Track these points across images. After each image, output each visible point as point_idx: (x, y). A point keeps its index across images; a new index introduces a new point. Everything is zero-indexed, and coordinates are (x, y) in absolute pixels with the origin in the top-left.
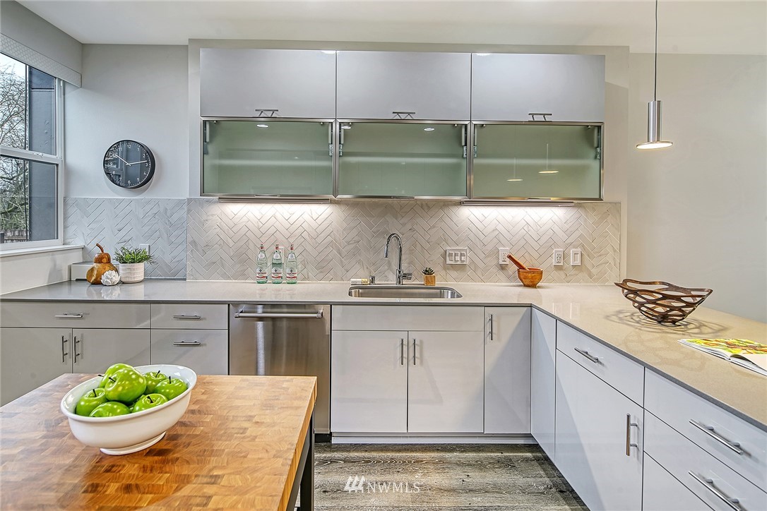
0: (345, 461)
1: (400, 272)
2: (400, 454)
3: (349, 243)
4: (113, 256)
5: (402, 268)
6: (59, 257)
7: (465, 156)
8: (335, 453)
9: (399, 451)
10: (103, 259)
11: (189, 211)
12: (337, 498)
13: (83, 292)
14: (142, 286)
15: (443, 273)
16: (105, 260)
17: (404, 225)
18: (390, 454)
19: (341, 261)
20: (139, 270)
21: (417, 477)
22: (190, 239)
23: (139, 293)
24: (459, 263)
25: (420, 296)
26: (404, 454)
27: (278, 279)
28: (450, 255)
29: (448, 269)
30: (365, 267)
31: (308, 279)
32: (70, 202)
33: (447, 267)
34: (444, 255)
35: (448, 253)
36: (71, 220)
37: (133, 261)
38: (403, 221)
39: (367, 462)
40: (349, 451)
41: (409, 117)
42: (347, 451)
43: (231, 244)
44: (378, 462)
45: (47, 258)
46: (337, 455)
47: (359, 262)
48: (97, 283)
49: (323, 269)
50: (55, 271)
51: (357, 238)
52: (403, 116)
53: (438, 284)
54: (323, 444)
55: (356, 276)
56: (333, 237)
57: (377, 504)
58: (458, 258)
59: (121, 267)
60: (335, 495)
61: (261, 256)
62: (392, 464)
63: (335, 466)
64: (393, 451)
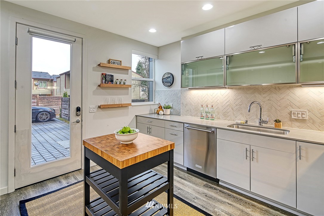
0: (220, 191)
1: (260, 120)
2: (247, 200)
3: (236, 105)
4: (163, 107)
5: (262, 118)
6: (152, 106)
7: (294, 61)
8: (218, 187)
9: (247, 198)
10: (160, 107)
11: (181, 93)
12: (209, 200)
13: (156, 116)
14: (169, 116)
15: (290, 123)
16: (160, 108)
17: (265, 97)
18: (241, 197)
19: (233, 113)
20: (168, 111)
21: (248, 210)
22: (182, 102)
23: (168, 118)
24: (300, 118)
25: (271, 132)
26: (248, 200)
27: (207, 118)
28: (294, 114)
29: (293, 121)
30: (244, 117)
31: (220, 119)
32: (156, 91)
33: (291, 120)
34: (290, 113)
35: (292, 113)
36: (156, 96)
37: (167, 108)
38: (264, 96)
39: (229, 195)
40: (224, 189)
41: (259, 48)
42: (223, 189)
43: (193, 104)
44: (234, 197)
45: (149, 106)
46: (218, 188)
47: (241, 114)
48: (158, 114)
49: (225, 115)
50: (151, 110)
51: (240, 103)
52: (256, 48)
53: (282, 128)
54: (215, 183)
55: (240, 120)
56: (230, 102)
57: (223, 209)
58: (300, 116)
59: (164, 110)
60: (209, 199)
61: (202, 109)
62: (240, 201)
63: (215, 190)
64: (244, 197)
